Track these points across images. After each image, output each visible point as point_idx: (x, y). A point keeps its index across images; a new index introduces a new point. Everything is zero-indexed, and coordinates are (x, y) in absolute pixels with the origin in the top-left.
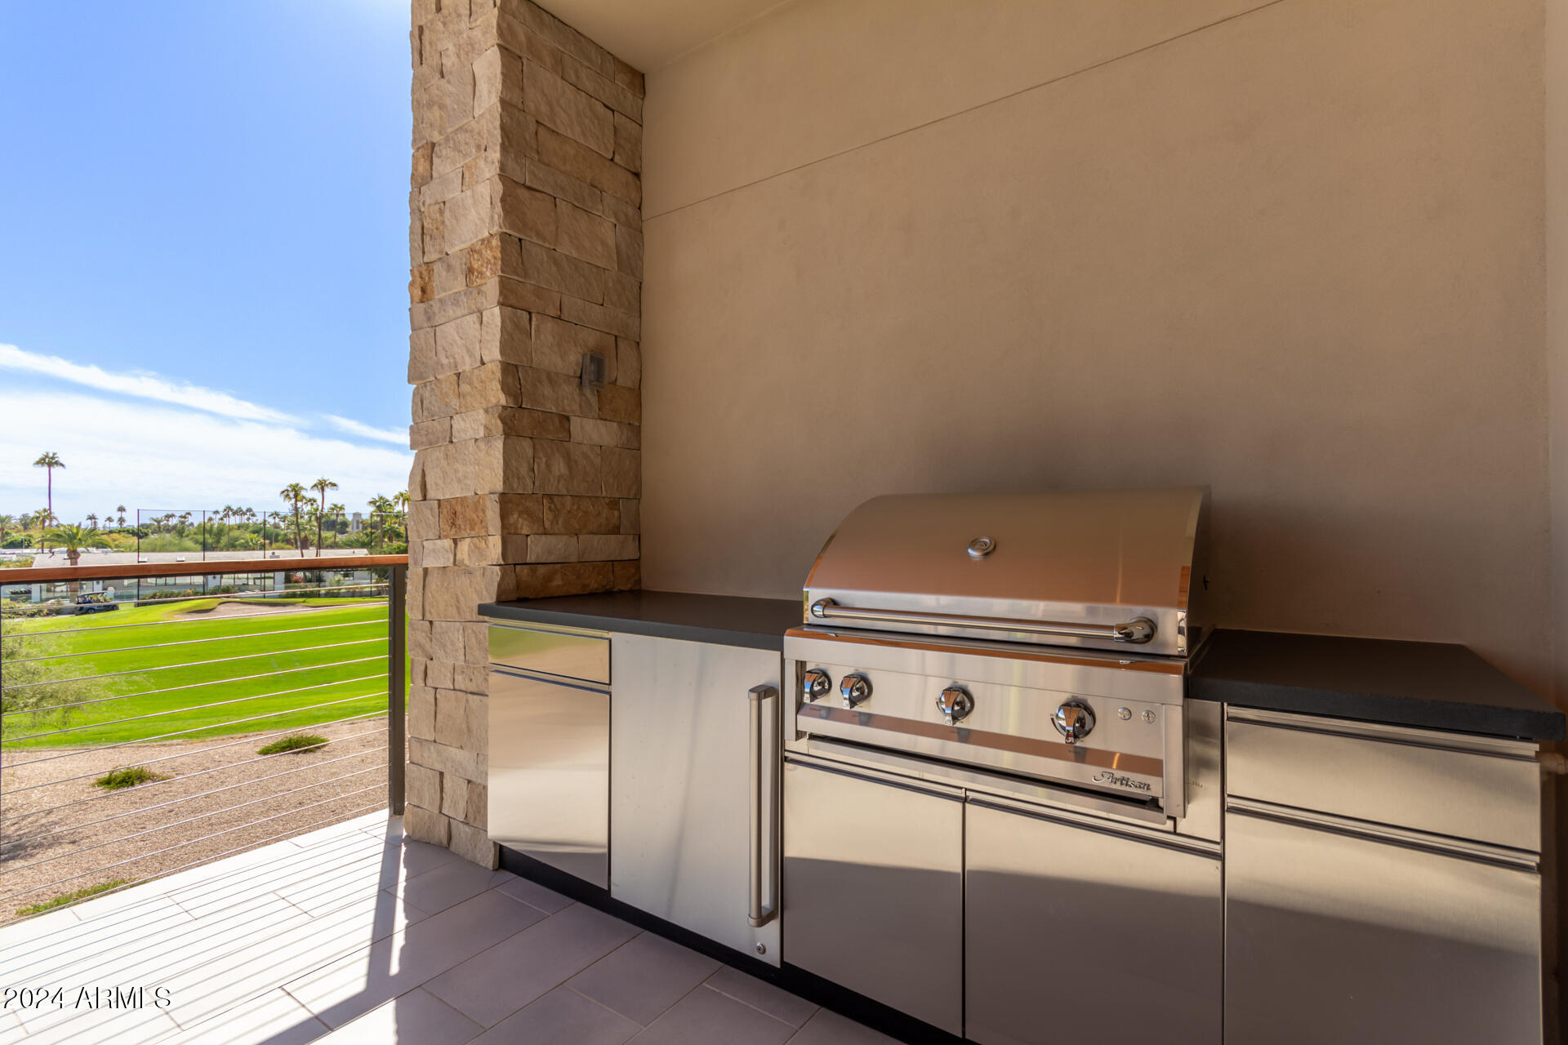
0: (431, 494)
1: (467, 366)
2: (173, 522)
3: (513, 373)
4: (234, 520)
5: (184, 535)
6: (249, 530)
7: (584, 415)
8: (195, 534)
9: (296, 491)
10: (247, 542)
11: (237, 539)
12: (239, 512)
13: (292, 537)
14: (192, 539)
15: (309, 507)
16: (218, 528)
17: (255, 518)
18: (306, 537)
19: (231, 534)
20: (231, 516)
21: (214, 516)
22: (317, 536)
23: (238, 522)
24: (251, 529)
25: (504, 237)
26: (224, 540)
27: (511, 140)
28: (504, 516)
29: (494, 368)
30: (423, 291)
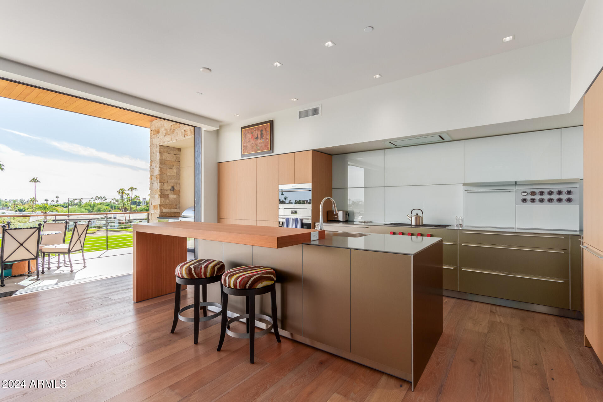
0: (152, 204)
1: (156, 189)
2: (76, 202)
3: (162, 191)
4: (99, 201)
5: (81, 206)
6: (104, 205)
7: (171, 194)
8: (85, 206)
10: (105, 209)
11: (100, 209)
12: (100, 198)
13: (121, 207)
14: (84, 208)
15: (127, 197)
16: (93, 204)
17: (106, 200)
18: (126, 207)
19: (98, 206)
20: (98, 200)
21: (91, 200)
22: (130, 207)
23: (100, 202)
24: (105, 204)
25: (160, 175)
26: (95, 209)
27: (161, 163)
28: (160, 207)
29: (159, 190)
30: (151, 179)
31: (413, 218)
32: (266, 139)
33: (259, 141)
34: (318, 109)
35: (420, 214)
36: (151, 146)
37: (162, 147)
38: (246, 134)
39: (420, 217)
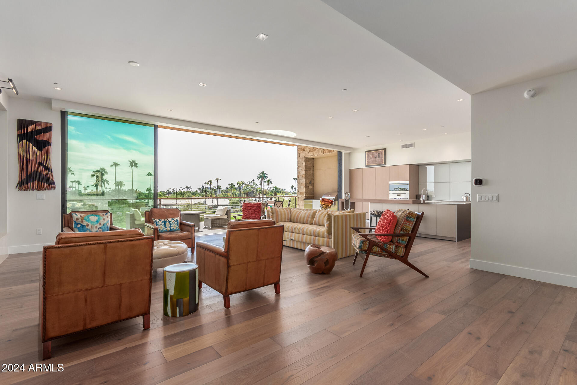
1: (302, 183)
3: (306, 184)
7: (310, 186)
9: (211, 182)
21: (180, 189)
25: (305, 175)
28: (305, 193)
29: (304, 183)
31: (465, 198)
32: (382, 158)
33: (377, 159)
34: (413, 144)
35: (468, 196)
36: (298, 158)
37: (306, 158)
38: (369, 155)
39: (468, 197)
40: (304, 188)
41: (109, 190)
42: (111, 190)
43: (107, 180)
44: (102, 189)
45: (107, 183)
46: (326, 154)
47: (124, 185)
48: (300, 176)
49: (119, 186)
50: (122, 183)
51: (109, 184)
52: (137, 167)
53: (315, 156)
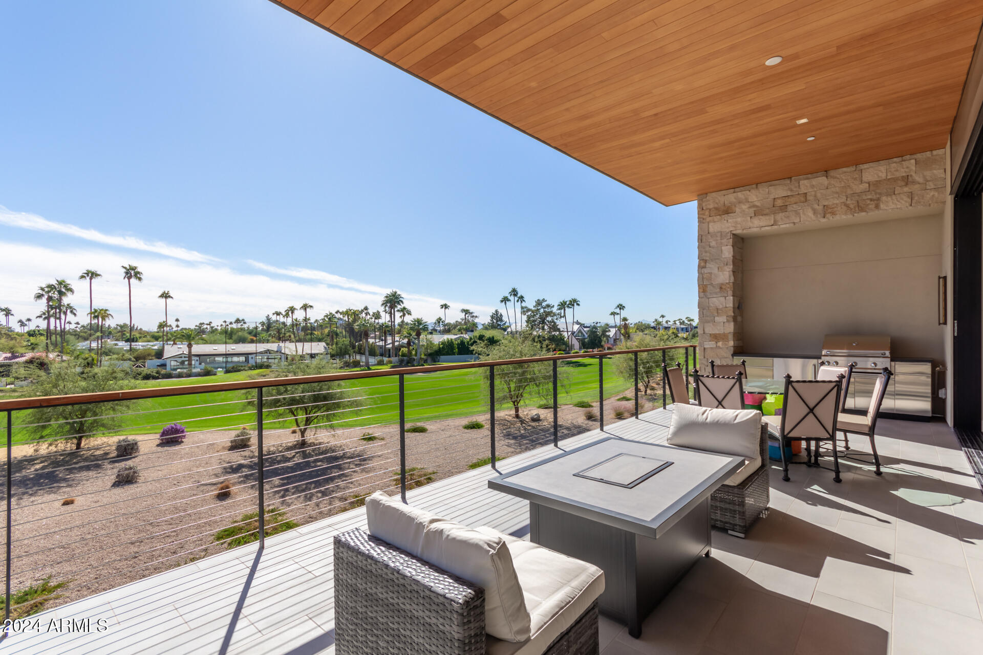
0: (708, 332)
9: (292, 311)
25: (733, 283)
28: (734, 337)
29: (731, 309)
30: (704, 290)
37: (738, 234)
40: (728, 321)
41: (76, 325)
42: (79, 326)
43: (71, 305)
44: (60, 323)
45: (71, 312)
46: (837, 217)
47: (110, 317)
48: (709, 288)
49: (100, 319)
50: (105, 313)
51: (75, 315)
52: (140, 279)
53: (782, 226)
